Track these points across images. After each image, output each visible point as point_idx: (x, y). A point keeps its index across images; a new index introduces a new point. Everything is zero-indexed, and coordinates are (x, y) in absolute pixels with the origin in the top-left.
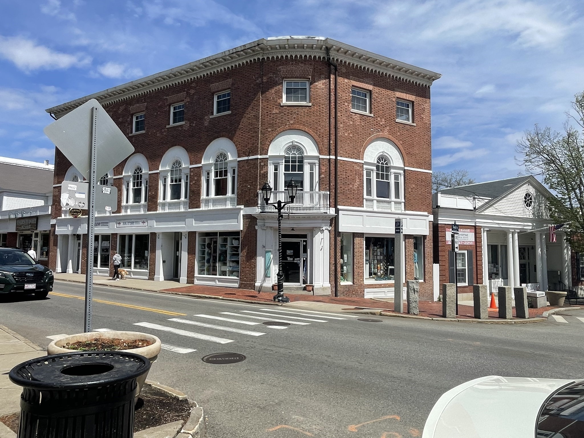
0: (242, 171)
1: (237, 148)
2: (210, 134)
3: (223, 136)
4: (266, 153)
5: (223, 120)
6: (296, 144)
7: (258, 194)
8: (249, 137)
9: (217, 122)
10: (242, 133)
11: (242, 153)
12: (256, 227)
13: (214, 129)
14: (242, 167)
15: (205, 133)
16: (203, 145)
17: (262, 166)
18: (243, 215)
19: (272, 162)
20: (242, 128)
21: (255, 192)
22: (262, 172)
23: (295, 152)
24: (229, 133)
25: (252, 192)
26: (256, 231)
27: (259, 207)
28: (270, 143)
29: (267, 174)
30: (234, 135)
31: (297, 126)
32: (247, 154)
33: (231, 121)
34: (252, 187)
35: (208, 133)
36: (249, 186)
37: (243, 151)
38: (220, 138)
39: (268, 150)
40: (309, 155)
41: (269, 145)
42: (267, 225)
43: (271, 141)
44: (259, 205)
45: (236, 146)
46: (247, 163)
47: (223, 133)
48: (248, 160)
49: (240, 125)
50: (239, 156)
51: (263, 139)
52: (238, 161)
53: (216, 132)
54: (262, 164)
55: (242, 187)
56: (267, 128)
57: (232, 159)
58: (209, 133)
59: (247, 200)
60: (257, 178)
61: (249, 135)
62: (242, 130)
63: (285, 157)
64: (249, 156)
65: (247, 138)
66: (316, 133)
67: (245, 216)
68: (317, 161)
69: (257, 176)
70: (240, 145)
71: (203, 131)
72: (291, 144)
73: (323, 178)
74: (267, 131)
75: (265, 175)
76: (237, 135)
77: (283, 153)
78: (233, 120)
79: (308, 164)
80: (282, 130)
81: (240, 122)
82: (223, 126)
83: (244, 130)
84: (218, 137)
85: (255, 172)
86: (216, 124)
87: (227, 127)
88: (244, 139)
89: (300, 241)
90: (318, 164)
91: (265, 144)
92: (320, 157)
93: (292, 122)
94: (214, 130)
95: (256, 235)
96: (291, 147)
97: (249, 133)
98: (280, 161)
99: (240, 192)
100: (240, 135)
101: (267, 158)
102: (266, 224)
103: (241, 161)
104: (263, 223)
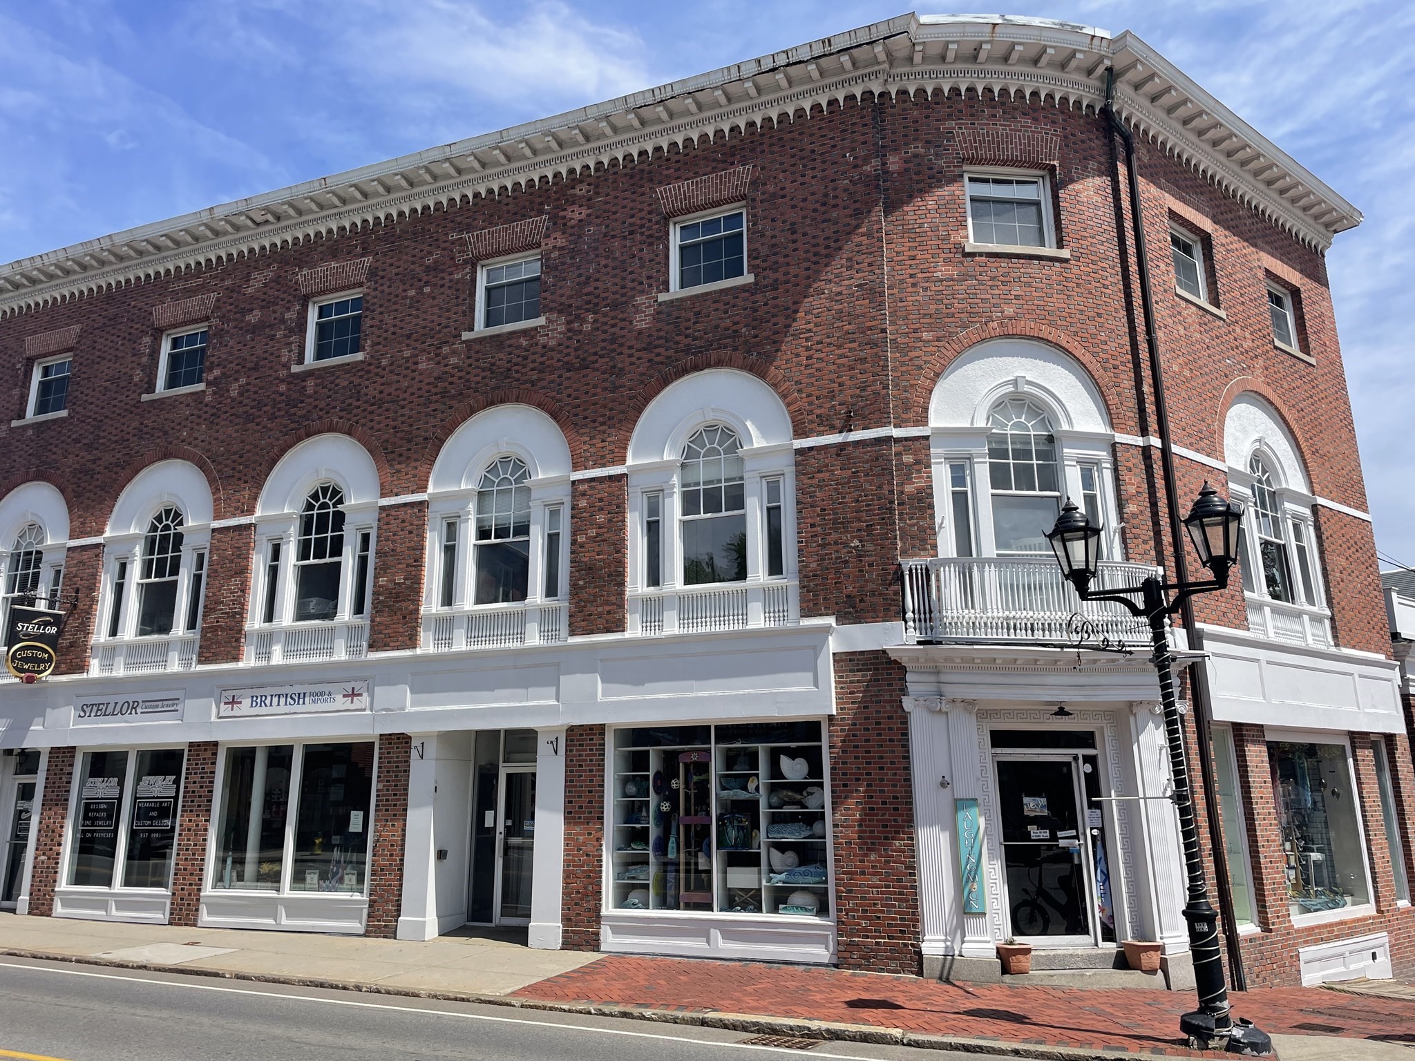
0: (819, 486)
1: (788, 405)
2: (660, 359)
3: (719, 363)
4: (922, 420)
5: (721, 306)
6: (1027, 388)
7: (902, 573)
8: (838, 361)
9: (690, 315)
10: (808, 349)
11: (812, 422)
12: (907, 703)
13: (678, 338)
14: (819, 471)
15: (637, 354)
16: (630, 398)
17: (909, 466)
18: (834, 654)
19: (940, 451)
20: (810, 331)
21: (885, 564)
22: (909, 488)
23: (1023, 420)
24: (749, 351)
25: (871, 565)
26: (904, 718)
27: (911, 624)
28: (934, 382)
29: (931, 496)
30: (769, 358)
31: (1030, 327)
32: (838, 423)
33: (756, 311)
34: (869, 547)
35: (652, 356)
36: (856, 543)
37: (818, 411)
38: (706, 371)
39: (926, 410)
40: (1077, 428)
41: (931, 391)
42: (951, 691)
43: (938, 375)
44: (909, 615)
45: (784, 396)
46: (838, 455)
47: (722, 352)
48: (841, 447)
49: (795, 320)
50: (799, 432)
51: (904, 369)
52: (800, 452)
53: (687, 350)
54: (908, 459)
55: (823, 546)
56: (915, 331)
57: (765, 444)
58: (658, 355)
59: (848, 596)
60: (891, 511)
61: (841, 356)
62: (807, 339)
63: (991, 438)
64: (851, 430)
65: (833, 368)
66: (1095, 355)
67: (842, 661)
68: (1105, 453)
69: (892, 502)
70: (800, 391)
71: (630, 347)
72: (1010, 388)
73: (1134, 516)
74: (920, 339)
75: (920, 500)
76: (785, 357)
77: (981, 423)
78: (766, 304)
79: (1074, 463)
80: (975, 338)
81: (796, 311)
82: (717, 327)
83: (818, 338)
84: (697, 368)
85: (880, 487)
86: (689, 320)
87: (736, 331)
88: (818, 370)
89: (1069, 759)
90: (1108, 465)
91: (912, 386)
92: (1117, 440)
93: (1009, 311)
94: (677, 343)
95: (905, 734)
96: (1006, 401)
97: (839, 347)
98: (974, 451)
99: (814, 565)
100: (798, 355)
101: (927, 438)
102: (946, 689)
103: (811, 449)
104: (932, 688)
